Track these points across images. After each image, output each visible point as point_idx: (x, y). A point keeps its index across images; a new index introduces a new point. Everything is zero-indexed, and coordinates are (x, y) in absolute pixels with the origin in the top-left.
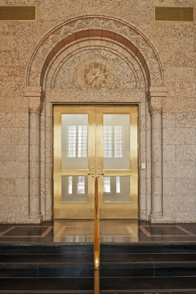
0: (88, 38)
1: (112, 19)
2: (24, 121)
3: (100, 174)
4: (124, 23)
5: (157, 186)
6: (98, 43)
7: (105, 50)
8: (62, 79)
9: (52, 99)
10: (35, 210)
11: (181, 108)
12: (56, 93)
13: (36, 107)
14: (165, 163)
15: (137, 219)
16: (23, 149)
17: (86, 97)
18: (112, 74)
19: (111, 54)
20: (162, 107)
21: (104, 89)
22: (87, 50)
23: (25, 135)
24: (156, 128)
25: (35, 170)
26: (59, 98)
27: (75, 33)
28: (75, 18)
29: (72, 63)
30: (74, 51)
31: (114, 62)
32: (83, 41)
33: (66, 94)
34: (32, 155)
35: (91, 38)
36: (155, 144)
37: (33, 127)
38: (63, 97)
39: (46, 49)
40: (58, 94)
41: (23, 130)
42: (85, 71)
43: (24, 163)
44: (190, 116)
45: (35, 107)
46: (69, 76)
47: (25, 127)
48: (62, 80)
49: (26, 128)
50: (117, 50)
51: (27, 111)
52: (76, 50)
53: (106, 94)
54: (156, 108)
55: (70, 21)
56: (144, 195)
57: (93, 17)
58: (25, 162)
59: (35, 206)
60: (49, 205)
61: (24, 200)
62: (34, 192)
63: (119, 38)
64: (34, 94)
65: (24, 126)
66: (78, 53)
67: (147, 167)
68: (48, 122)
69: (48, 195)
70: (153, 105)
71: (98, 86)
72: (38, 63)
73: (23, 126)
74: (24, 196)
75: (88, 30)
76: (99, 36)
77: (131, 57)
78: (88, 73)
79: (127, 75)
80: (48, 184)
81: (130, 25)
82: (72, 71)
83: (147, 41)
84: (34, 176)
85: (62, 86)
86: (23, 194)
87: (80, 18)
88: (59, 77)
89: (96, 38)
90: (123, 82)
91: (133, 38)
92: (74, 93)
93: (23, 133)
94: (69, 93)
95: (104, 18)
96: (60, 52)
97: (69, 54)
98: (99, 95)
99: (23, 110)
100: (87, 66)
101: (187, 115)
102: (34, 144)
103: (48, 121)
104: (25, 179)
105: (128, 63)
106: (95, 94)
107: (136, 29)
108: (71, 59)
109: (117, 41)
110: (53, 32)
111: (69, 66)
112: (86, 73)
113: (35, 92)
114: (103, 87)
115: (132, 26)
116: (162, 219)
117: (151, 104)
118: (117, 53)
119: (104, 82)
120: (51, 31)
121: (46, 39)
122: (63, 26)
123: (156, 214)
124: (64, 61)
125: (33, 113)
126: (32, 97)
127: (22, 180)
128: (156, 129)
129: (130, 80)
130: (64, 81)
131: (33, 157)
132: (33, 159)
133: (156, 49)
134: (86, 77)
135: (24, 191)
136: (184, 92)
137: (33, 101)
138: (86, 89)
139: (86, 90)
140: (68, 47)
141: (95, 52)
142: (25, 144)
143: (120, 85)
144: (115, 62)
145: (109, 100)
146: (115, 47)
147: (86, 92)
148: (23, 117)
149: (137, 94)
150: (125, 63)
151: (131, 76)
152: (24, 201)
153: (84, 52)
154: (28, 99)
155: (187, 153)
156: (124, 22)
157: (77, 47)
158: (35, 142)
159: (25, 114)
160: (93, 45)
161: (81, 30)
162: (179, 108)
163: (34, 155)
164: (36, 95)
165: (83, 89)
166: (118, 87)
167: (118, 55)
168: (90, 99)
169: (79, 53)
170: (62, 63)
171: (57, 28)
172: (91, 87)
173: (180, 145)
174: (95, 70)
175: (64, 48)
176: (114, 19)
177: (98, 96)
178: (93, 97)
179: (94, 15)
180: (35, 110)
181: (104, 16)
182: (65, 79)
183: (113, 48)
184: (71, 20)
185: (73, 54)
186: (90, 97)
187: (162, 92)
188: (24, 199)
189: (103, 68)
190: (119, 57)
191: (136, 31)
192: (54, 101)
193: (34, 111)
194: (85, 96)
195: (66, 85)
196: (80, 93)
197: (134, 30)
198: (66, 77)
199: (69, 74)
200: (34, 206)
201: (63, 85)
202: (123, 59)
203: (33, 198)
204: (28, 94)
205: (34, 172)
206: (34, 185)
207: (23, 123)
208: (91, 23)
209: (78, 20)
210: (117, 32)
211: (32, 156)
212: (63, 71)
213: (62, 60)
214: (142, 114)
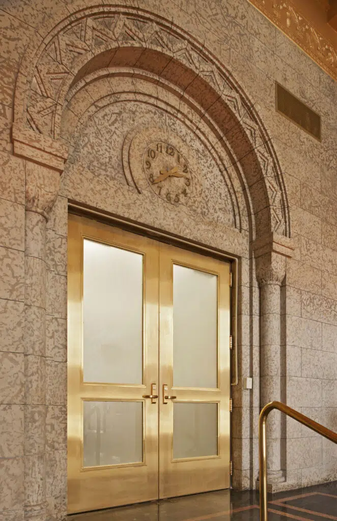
0: (158, 79)
1: (217, 62)
2: (12, 228)
3: (169, 397)
4: (236, 85)
5: (276, 422)
6: (173, 100)
7: (184, 122)
8: (92, 148)
9: (71, 190)
10: (40, 498)
11: (308, 284)
12: (81, 180)
13: (47, 197)
14: (290, 380)
15: (230, 489)
16: (7, 315)
17: (150, 214)
18: (198, 180)
19: (194, 138)
20: (286, 275)
21: (184, 208)
22: (149, 103)
23: (13, 274)
24: (275, 313)
25: (39, 382)
26: (89, 195)
27: (146, 48)
28: (147, 12)
29: (116, 120)
30: (124, 92)
31: (199, 157)
32: (146, 79)
33: (106, 189)
34: (31, 335)
35: (162, 80)
36: (273, 343)
37: (36, 255)
38: (98, 195)
39: (77, 47)
40: (86, 184)
41: (7, 256)
42: (148, 151)
43: (12, 360)
44: (317, 300)
45: (43, 196)
46: (110, 148)
47: (14, 247)
48: (94, 151)
49: (15, 252)
50: (206, 135)
51: (19, 200)
52: (130, 92)
53: (189, 220)
54: (277, 276)
55: (134, 12)
56: (247, 439)
57: (182, 33)
58: (11, 355)
59: (39, 487)
60: (61, 480)
61: (11, 472)
62: (36, 445)
63: (222, 111)
64: (46, 159)
65: (10, 243)
66: (130, 101)
67: (254, 386)
68: (59, 249)
69: (60, 451)
70: (274, 268)
71: (173, 196)
72: (54, 75)
73: (8, 245)
74: (8, 459)
75: (171, 59)
76: (180, 86)
77: (228, 160)
78: (155, 159)
79: (221, 194)
80: (60, 422)
81: (245, 94)
82: (118, 139)
83: (267, 142)
84: (36, 398)
85: (94, 166)
86: (7, 455)
87: (158, 20)
88: (86, 140)
89: (172, 86)
90: (214, 207)
91: (247, 123)
92: (123, 194)
93: (8, 265)
94: (113, 190)
95: (201, 51)
96: (96, 76)
97: (114, 93)
98: (176, 218)
99: (6, 192)
100: (151, 142)
101: (313, 298)
102: (37, 304)
103: (60, 247)
104: (13, 407)
105: (223, 170)
106: (168, 214)
107: (254, 109)
108: (116, 109)
109: (211, 116)
110: (95, 14)
111: (110, 122)
112: (150, 158)
113: (50, 153)
114: (183, 204)
115: (247, 98)
116: (286, 484)
117: (272, 265)
118: (206, 141)
119: (184, 192)
120: (92, 7)
121: (78, 20)
122: (119, 13)
123: (275, 476)
124: (100, 104)
125: (36, 212)
126: (36, 165)
127: (5, 409)
128: (275, 315)
129: (224, 206)
130: (97, 155)
131: (34, 344)
132: (33, 348)
133: (280, 163)
134: (150, 165)
135: (9, 445)
136: (311, 257)
137: (40, 178)
138: (150, 195)
139: (150, 197)
140: (113, 75)
141: (164, 118)
142: (15, 301)
143: (209, 211)
144: (201, 159)
145: (192, 236)
146: (204, 127)
147: (151, 202)
148: (7, 216)
149: (237, 239)
150: (216, 168)
151: (226, 199)
152: (8, 475)
153: (143, 106)
154: (25, 167)
155: (314, 365)
156: (237, 83)
157: (132, 88)
158: (40, 299)
159: (15, 210)
160: (164, 100)
161: (159, 49)
162: (305, 284)
163: (38, 337)
164: (51, 164)
165: (143, 191)
166: (206, 214)
167: (206, 146)
168: (158, 222)
169: (133, 103)
170: (96, 107)
171: (106, 9)
172: (159, 194)
173: (307, 349)
174: (167, 159)
175: (104, 72)
176: (219, 65)
177: (173, 219)
178: (164, 219)
179: (185, 32)
180: (40, 206)
181: (203, 46)
182: (101, 152)
183: (200, 126)
184: (140, 13)
185: (121, 99)
186: (159, 217)
187: (288, 247)
188: (7, 469)
189: (182, 160)
190: (208, 152)
191: (251, 112)
192: (77, 199)
193: (37, 206)
194: (148, 210)
195: (103, 167)
196: (137, 199)
197: (249, 109)
198: (104, 148)
199: (111, 143)
200: (36, 487)
201: (95, 163)
202: (214, 159)
203: (34, 463)
204: (28, 152)
205: (38, 386)
206: (37, 424)
207: (8, 234)
208: (179, 46)
209: (152, 20)
210: (223, 97)
211: (32, 338)
212: (96, 128)
213: (98, 101)
214: (245, 282)
